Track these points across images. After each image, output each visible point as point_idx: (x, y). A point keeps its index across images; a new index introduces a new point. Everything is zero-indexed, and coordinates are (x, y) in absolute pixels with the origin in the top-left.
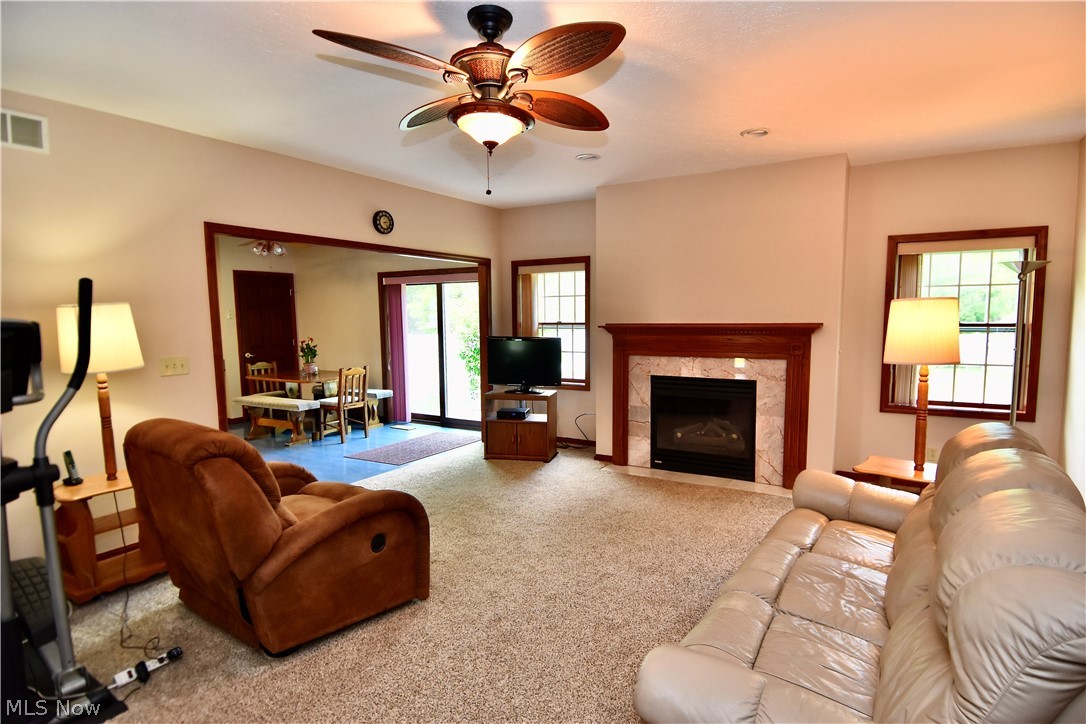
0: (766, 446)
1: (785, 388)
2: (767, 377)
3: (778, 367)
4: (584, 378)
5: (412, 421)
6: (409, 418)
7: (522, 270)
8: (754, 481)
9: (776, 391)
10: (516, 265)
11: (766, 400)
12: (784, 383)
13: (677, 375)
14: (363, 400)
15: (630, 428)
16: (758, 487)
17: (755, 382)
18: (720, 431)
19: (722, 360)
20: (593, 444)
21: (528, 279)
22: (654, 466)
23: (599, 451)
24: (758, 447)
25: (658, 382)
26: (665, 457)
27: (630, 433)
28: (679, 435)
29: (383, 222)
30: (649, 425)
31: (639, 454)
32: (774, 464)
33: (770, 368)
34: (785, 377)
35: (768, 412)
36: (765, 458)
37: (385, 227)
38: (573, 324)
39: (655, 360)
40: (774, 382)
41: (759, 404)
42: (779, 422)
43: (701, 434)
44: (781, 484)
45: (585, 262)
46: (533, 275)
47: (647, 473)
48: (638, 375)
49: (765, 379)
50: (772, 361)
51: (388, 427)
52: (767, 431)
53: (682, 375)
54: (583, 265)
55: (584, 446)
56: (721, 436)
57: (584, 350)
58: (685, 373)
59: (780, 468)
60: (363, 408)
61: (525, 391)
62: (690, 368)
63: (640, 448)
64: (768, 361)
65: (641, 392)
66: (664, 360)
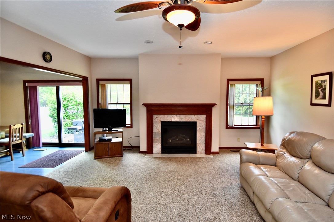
0: (200, 142)
1: (205, 123)
2: (200, 120)
3: (203, 117)
4: (130, 123)
5: (43, 146)
6: (41, 145)
7: (101, 82)
8: (196, 153)
9: (203, 125)
10: (98, 81)
11: (200, 127)
12: (205, 122)
13: (171, 121)
14: (21, 139)
15: (154, 140)
16: (198, 155)
17: (196, 122)
18: (183, 138)
19: (186, 115)
20: (138, 147)
21: (104, 86)
22: (162, 153)
23: (141, 150)
24: (197, 142)
25: (164, 124)
26: (166, 149)
27: (154, 142)
28: (170, 141)
29: (48, 57)
30: (161, 139)
31: (157, 149)
32: (202, 147)
33: (201, 118)
34: (205, 120)
35: (200, 131)
36: (200, 146)
37: (48, 59)
38: (123, 103)
39: (162, 116)
40: (202, 122)
41: (198, 129)
42: (204, 134)
43: (177, 140)
44: (205, 153)
45: (130, 81)
46: (106, 84)
47: (160, 155)
48: (156, 122)
49: (199, 121)
50: (201, 115)
51: (31, 150)
52: (200, 137)
53: (172, 121)
54: (129, 82)
55: (135, 149)
56: (183, 140)
57: (130, 113)
58: (174, 120)
59: (204, 149)
60: (21, 143)
61: (110, 130)
62: (175, 118)
63: (157, 147)
64: (200, 115)
65: (158, 128)
66: (166, 116)
